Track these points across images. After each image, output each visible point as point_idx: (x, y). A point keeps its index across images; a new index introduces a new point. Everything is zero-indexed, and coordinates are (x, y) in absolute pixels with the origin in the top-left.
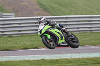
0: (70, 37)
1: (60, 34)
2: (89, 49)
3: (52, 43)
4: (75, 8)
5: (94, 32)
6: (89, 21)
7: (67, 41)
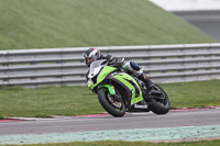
0: (153, 91)
1: (133, 84)
2: (59, 124)
3: (119, 105)
4: (26, 33)
5: (69, 85)
6: (57, 62)
7: (146, 99)
